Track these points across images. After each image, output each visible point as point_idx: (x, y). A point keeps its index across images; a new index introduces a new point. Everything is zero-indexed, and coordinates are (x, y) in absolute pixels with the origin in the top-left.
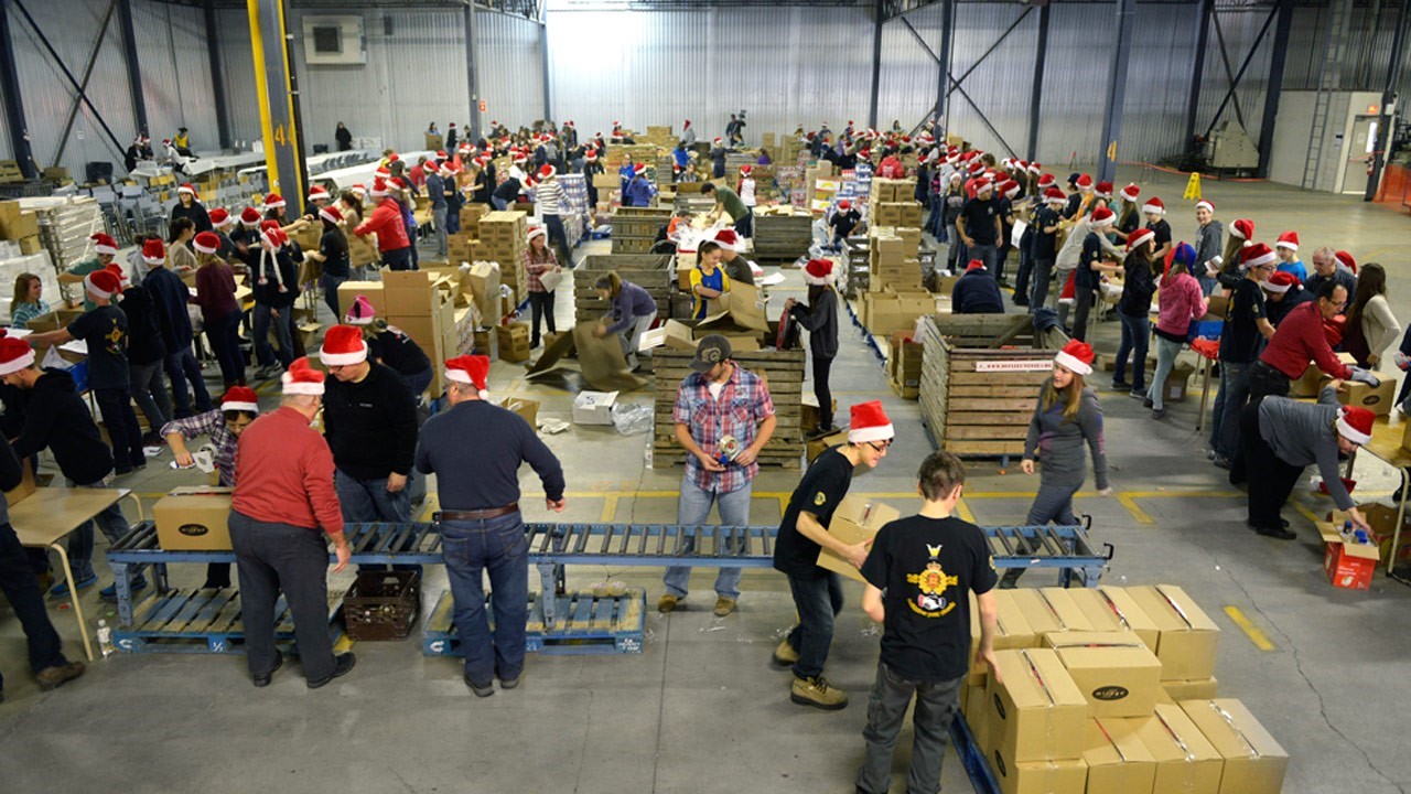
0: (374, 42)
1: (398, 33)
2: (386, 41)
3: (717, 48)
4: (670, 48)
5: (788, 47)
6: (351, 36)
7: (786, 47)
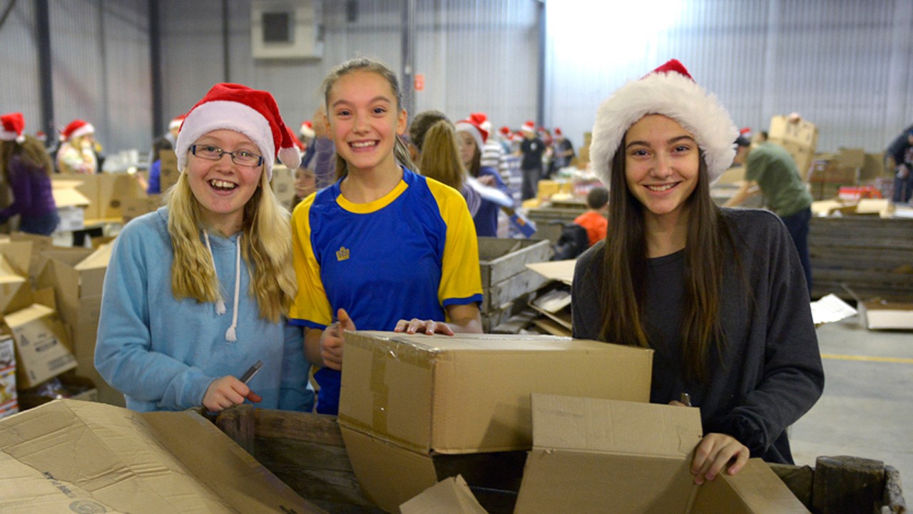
0: (335, 30)
1: (364, 19)
2: (349, 31)
3: (783, 28)
4: (715, 31)
5: (892, 24)
6: (307, 22)
7: (888, 25)
